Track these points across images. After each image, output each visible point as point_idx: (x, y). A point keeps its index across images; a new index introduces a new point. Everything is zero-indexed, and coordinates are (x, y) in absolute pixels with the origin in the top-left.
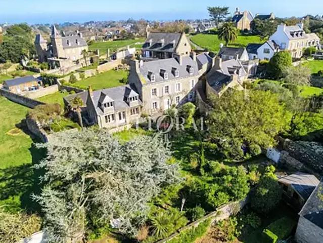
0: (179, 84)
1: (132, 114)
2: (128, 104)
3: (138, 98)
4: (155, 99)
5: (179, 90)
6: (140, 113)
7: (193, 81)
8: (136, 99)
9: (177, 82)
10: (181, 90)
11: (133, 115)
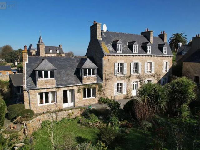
0: (151, 63)
1: (85, 96)
2: (81, 79)
3: (96, 71)
4: (121, 78)
5: (151, 72)
6: (98, 96)
7: (167, 63)
8: (93, 74)
9: (149, 60)
10: (153, 72)
11: (87, 98)
